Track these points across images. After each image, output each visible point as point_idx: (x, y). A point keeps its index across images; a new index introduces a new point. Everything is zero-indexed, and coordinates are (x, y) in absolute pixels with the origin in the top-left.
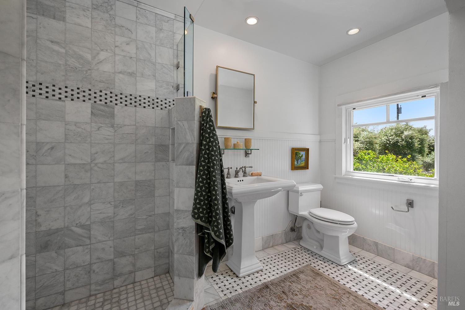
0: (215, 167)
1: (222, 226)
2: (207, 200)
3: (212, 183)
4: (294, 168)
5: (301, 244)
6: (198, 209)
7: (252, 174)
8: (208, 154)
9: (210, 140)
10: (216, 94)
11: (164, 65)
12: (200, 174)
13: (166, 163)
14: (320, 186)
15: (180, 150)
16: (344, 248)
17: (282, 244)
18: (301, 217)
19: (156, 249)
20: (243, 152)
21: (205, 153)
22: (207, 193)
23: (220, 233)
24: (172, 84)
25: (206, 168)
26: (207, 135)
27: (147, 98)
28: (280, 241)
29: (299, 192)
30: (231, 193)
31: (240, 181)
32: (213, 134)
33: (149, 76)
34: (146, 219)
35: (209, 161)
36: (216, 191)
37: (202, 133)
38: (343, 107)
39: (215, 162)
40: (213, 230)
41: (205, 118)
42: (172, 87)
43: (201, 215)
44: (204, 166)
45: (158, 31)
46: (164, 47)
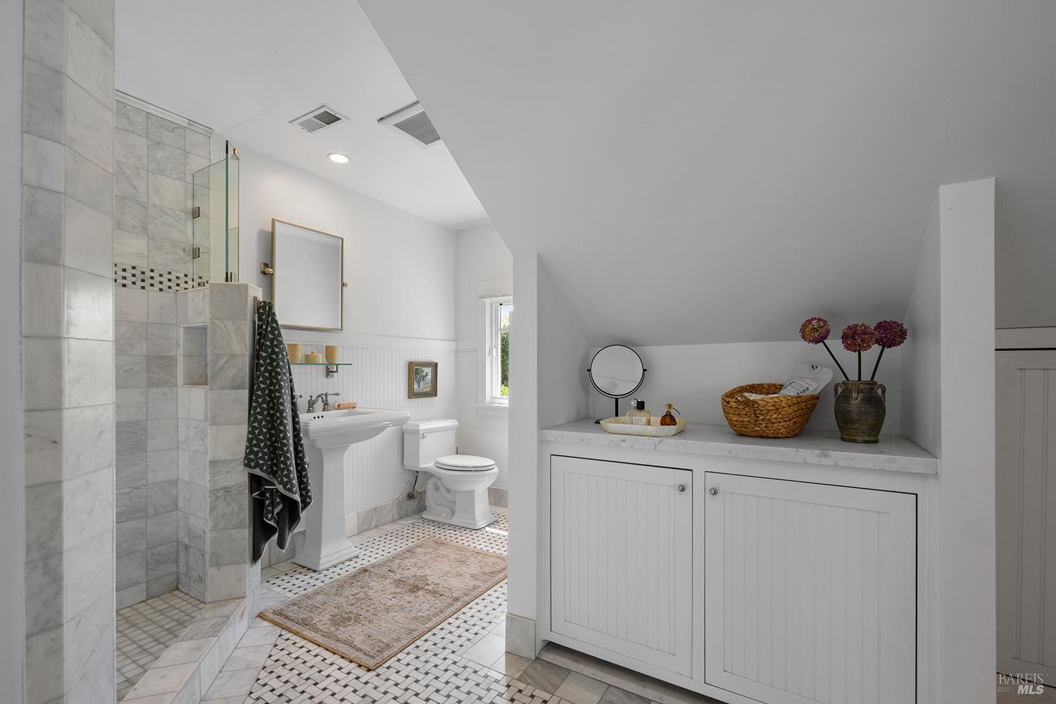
0: (283, 391)
1: (294, 475)
2: (270, 439)
3: (278, 414)
4: (412, 394)
5: (423, 516)
6: (256, 454)
7: (339, 406)
8: (270, 372)
9: (273, 350)
10: (272, 268)
11: (165, 209)
12: (256, 401)
13: (171, 390)
14: (453, 423)
15: (219, 366)
16: (482, 507)
17: (393, 521)
18: (424, 472)
19: (150, 548)
20: (322, 369)
21: (266, 370)
22: (269, 430)
23: (292, 485)
24: (183, 246)
25: (267, 392)
26: (268, 343)
27: (129, 268)
28: (390, 518)
29: (420, 432)
30: (307, 432)
31: (318, 417)
32: (278, 341)
33: (134, 227)
34: (128, 493)
35: (271, 381)
36: (285, 426)
37: (260, 340)
38: (488, 301)
39: (282, 383)
40: (281, 482)
41: (264, 317)
42: (182, 251)
43: (261, 462)
44: (263, 390)
45: (152, 145)
46: (167, 176)
